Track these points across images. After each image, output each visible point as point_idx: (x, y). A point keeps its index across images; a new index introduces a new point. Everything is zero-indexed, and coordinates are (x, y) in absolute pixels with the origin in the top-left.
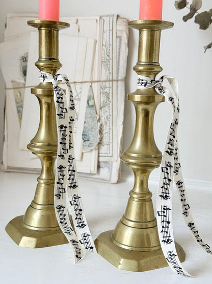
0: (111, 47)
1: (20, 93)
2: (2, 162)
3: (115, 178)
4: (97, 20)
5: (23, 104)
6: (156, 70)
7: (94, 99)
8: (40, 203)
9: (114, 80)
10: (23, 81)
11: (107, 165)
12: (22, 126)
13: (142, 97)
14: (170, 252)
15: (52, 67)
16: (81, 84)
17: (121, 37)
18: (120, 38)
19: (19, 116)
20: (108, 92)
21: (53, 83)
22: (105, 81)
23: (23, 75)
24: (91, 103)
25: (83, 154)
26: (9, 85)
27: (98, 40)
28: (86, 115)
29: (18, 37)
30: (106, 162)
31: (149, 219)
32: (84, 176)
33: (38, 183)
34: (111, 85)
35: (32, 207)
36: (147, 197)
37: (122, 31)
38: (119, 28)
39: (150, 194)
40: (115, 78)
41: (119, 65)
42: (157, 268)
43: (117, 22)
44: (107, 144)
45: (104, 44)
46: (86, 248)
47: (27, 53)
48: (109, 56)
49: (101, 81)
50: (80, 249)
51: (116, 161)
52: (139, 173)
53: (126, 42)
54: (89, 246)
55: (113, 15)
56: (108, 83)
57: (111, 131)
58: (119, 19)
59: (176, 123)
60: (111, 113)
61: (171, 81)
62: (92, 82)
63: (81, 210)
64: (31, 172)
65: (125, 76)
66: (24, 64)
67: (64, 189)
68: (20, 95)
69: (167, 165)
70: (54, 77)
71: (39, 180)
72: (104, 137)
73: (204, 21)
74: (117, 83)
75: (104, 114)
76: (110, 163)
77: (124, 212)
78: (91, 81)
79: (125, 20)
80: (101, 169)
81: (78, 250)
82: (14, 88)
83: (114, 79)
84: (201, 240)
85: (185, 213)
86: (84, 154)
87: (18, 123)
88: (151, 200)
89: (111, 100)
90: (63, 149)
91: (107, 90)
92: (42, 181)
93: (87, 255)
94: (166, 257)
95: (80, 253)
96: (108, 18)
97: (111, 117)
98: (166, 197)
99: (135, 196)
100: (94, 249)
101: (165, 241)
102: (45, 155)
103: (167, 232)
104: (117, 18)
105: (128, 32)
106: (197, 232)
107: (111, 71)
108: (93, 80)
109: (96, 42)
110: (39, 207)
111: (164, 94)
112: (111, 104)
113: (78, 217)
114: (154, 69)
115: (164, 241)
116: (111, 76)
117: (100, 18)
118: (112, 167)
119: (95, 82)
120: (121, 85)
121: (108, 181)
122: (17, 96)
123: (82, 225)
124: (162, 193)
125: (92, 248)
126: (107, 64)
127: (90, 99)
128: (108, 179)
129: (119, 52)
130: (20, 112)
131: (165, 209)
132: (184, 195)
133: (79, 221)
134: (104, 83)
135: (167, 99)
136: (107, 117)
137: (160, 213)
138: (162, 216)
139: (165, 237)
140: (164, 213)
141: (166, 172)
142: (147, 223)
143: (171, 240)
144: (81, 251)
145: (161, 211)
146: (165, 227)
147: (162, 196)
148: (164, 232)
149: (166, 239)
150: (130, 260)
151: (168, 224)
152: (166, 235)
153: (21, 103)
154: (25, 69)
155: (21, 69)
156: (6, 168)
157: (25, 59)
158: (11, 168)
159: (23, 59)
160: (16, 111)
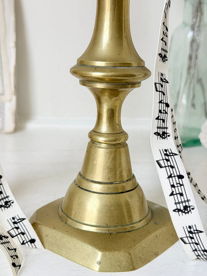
14: (190, 227)
42: (157, 255)
46: (23, 243)
50: (15, 250)
51: (10, 101)
54: (27, 238)
69: (161, 79)
77: (79, 168)
81: (13, 253)
84: (205, 197)
93: (27, 255)
94: (179, 236)
95: (17, 257)
98: (163, 135)
99: (101, 139)
100: (38, 242)
101: (179, 210)
103: (181, 195)
106: (196, 184)
115: (177, 210)
123: (6, 203)
124: (158, 128)
125: (32, 241)
131: (167, 154)
132: (176, 129)
137: (162, 162)
138: (167, 168)
139: (179, 203)
140: (169, 162)
141: (161, 92)
142: (124, 184)
143: (191, 207)
144: (18, 253)
145: (163, 160)
146: (176, 185)
147: (157, 134)
148: (177, 194)
149: (181, 207)
150: (117, 253)
151: (180, 180)
152: (180, 199)
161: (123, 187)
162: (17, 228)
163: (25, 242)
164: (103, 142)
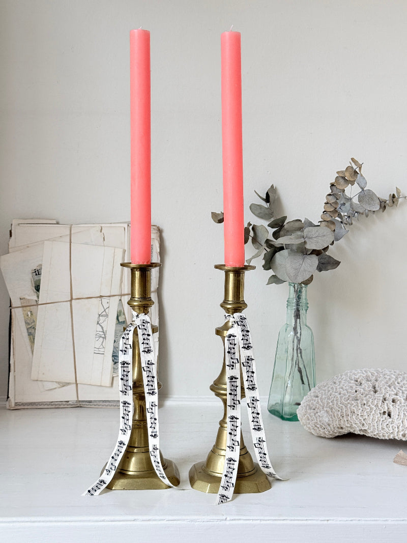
1: (31, 312)
2: (8, 397)
4: (124, 229)
5: (35, 325)
7: (124, 314)
10: (35, 298)
12: (34, 353)
16: (109, 298)
17: (152, 245)
19: (30, 339)
23: (35, 291)
24: (121, 319)
25: (113, 378)
26: (16, 303)
27: (126, 249)
28: (115, 333)
29: (28, 247)
32: (115, 404)
37: (154, 239)
47: (41, 265)
53: (158, 250)
62: (121, 295)
64: (46, 407)
65: (158, 286)
66: (36, 278)
68: (32, 314)
78: (120, 294)
79: (155, 228)
82: (23, 307)
86: (115, 378)
87: (29, 348)
105: (159, 240)
108: (123, 293)
109: (124, 251)
117: (128, 225)
119: (124, 295)
120: (154, 297)
122: (28, 315)
127: (120, 315)
130: (31, 335)
153: (33, 324)
154: (38, 284)
155: (32, 283)
156: (13, 405)
157: (37, 272)
158: (20, 404)
159: (36, 272)
160: (25, 334)
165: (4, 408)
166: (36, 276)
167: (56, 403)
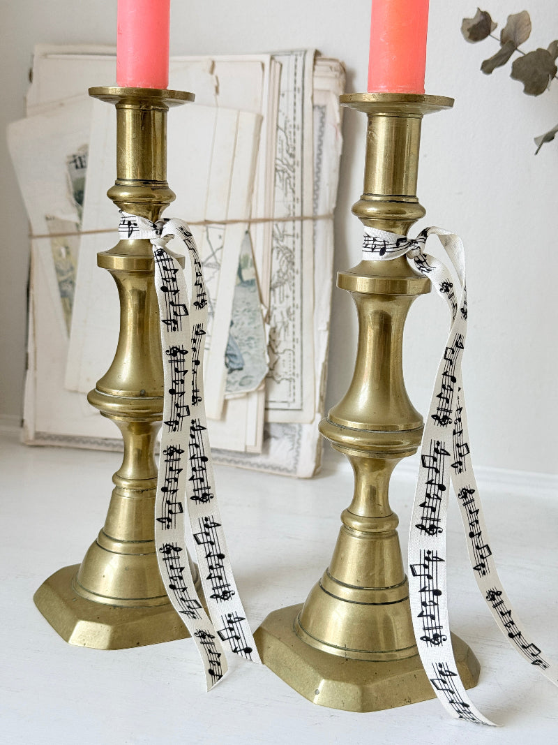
0: (299, 133)
1: (67, 248)
2: (22, 421)
3: (307, 464)
4: (263, 65)
5: (74, 276)
6: (408, 214)
7: (254, 264)
8: (119, 538)
9: (307, 218)
10: (74, 218)
11: (287, 430)
12: (71, 334)
13: (373, 283)
14: (441, 666)
15: (150, 202)
16: (223, 226)
17: (325, 107)
18: (322, 109)
19: (64, 305)
20: (291, 247)
21: (152, 242)
22: (284, 220)
23: (74, 202)
24: (248, 275)
25: (226, 402)
26: (40, 227)
27: (264, 113)
28: (234, 304)
29: (62, 105)
30: (285, 425)
31: (389, 581)
32: (230, 458)
33: (114, 486)
34: (298, 231)
35: (100, 545)
36: (386, 527)
37: (328, 91)
38: (320, 84)
39: (392, 518)
40: (308, 211)
41: (319, 180)
43: (314, 69)
44: (289, 380)
45: (281, 125)
46: (235, 651)
47: (86, 147)
48: (292, 156)
49: (273, 220)
50: (219, 655)
51: (312, 422)
52: (365, 469)
53: (338, 120)
54: (241, 645)
55: (306, 52)
56: (290, 224)
57: (298, 346)
58: (319, 62)
59: (459, 345)
60: (298, 301)
61: (446, 241)
62: (250, 222)
63: (221, 556)
64: (94, 447)
65: (334, 206)
66: (77, 174)
67: (180, 504)
68: (68, 253)
69: (436, 450)
70: (155, 226)
71: (117, 480)
72: (280, 362)
73: (535, 72)
74: (314, 225)
75: (281, 302)
76: (297, 426)
78: (247, 218)
79: (334, 64)
80: (273, 442)
81: (214, 658)
83: (305, 214)
84: (519, 634)
85: (480, 567)
86: (230, 404)
87: (63, 324)
88: (396, 534)
89: (297, 266)
90: (177, 405)
91: (288, 242)
92: (124, 484)
93: (236, 667)
94: (430, 678)
95: (219, 664)
96: (293, 58)
97: (298, 312)
98: (432, 530)
99: (356, 524)
100: (255, 652)
101: (428, 639)
102: (132, 420)
103: (433, 617)
104: (315, 60)
106: (509, 612)
107: (298, 195)
108: (253, 217)
109: (260, 120)
110: (117, 547)
111: (429, 275)
112: (298, 277)
113: (215, 573)
114: (404, 213)
115: (426, 639)
116: (298, 206)
117: (272, 58)
118: (300, 435)
119: (257, 221)
120: (324, 230)
121: (288, 471)
122: (60, 255)
123: (225, 593)
124: (423, 518)
125: (248, 650)
126: (289, 177)
127: (246, 265)
128: (290, 467)
129: (320, 146)
130: (66, 298)
131: (431, 557)
132: (477, 522)
133: (217, 582)
134: (280, 225)
135: (436, 286)
136: (288, 311)
137: (417, 569)
138: (423, 577)
139: (428, 629)
140: (427, 570)
141: (433, 468)
142: (386, 592)
143: (443, 637)
144: (221, 659)
145: (420, 565)
146: (428, 603)
147: (421, 527)
148: (427, 616)
149: (430, 634)
150: (343, 684)
151: (435, 597)
152: (430, 623)
153: (70, 274)
154: (80, 187)
155: (69, 187)
156: (31, 435)
157: (78, 163)
158: (45, 436)
159: (75, 161)
160: (56, 294)
161: (384, 596)
162: (232, 629)
163: (238, 649)
164: (357, 528)
165: (14, 441)
166: (76, 171)
167: (115, 443)
